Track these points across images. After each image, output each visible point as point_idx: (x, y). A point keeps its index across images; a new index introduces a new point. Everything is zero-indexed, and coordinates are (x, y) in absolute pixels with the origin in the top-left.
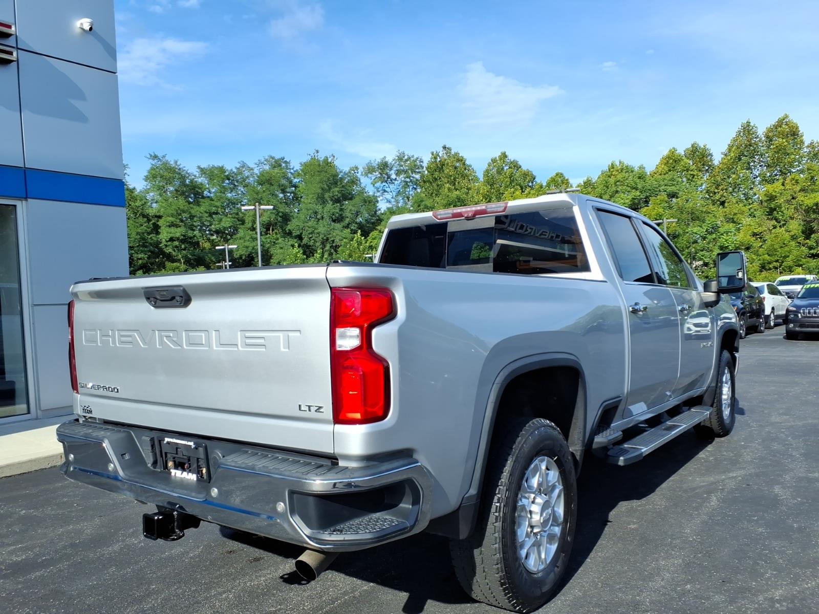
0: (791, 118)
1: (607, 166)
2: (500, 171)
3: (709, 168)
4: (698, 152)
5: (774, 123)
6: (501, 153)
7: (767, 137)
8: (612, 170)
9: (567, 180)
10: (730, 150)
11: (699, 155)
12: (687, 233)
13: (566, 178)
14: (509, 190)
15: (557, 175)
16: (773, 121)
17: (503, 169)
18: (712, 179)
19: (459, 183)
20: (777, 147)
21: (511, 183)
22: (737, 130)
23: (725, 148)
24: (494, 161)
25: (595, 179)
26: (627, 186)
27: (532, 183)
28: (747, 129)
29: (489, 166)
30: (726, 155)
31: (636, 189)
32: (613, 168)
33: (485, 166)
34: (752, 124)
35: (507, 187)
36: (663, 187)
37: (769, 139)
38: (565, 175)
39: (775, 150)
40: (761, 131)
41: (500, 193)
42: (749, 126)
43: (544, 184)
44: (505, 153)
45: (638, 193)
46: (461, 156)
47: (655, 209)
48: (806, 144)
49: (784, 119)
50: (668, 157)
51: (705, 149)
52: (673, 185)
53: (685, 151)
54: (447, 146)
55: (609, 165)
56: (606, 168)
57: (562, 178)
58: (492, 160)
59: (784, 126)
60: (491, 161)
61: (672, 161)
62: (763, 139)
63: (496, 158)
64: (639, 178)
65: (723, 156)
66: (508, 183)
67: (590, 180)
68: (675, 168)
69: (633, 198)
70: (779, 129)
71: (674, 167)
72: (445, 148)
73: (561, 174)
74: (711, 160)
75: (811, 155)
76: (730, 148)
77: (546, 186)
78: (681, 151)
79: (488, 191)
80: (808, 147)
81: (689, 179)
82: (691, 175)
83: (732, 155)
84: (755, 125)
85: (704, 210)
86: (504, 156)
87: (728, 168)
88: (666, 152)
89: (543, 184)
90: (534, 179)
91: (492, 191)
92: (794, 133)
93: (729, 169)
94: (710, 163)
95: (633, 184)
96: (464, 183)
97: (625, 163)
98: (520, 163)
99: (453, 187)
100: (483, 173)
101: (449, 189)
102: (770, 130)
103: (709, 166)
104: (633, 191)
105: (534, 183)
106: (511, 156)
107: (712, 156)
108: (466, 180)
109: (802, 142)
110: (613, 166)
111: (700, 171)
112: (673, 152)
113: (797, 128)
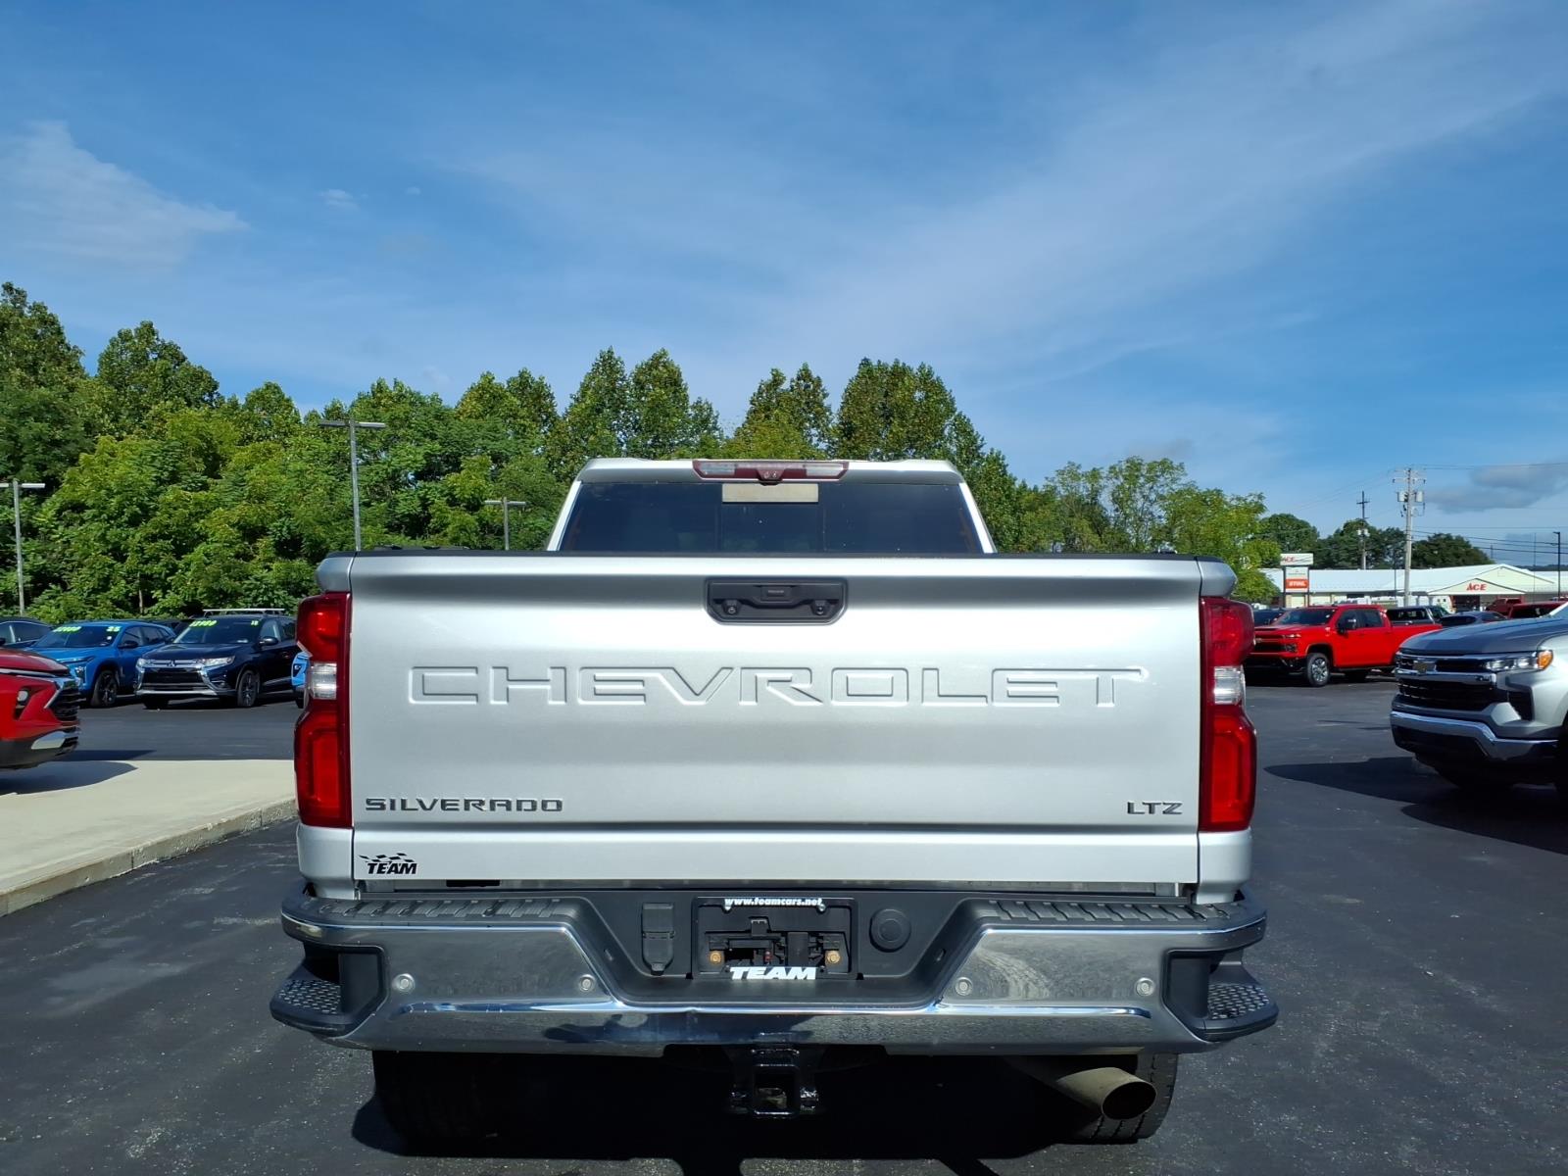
0: (671, 356)
1: (370, 386)
2: (140, 360)
3: (548, 418)
4: (530, 387)
5: (646, 361)
6: (142, 323)
7: (638, 382)
8: (379, 395)
9: (288, 400)
10: (584, 395)
11: (531, 393)
12: (526, 526)
13: (286, 397)
14: (162, 402)
15: (268, 386)
16: (645, 357)
17: (146, 358)
18: (556, 437)
19: (44, 370)
20: (653, 400)
21: (165, 389)
22: (593, 361)
23: (575, 389)
24: (124, 337)
25: (346, 404)
26: (415, 429)
27: (211, 395)
28: (608, 364)
29: (112, 345)
30: (577, 400)
31: (433, 437)
32: (381, 392)
33: (103, 346)
34: (616, 356)
35: (157, 395)
36: (480, 441)
37: (640, 384)
38: (283, 390)
39: (650, 405)
40: (629, 369)
41: (139, 407)
42: (610, 357)
43: (242, 402)
44: (151, 325)
45: (438, 446)
46: (51, 315)
47: (470, 478)
48: (691, 403)
49: (661, 357)
50: (481, 387)
51: (541, 385)
52: (496, 439)
53: (508, 382)
54: (15, 287)
55: (373, 385)
56: (367, 390)
57: (278, 395)
58: (120, 334)
59: (661, 368)
60: (117, 336)
61: (487, 395)
62: (632, 383)
63: (130, 332)
64: (437, 417)
65: (573, 401)
66: (159, 389)
67: (338, 408)
68: (495, 409)
69: (427, 453)
70: (655, 372)
71: (492, 408)
72: (11, 289)
73: (276, 388)
74: (552, 406)
75: (698, 421)
76: (585, 388)
77: (245, 407)
78: (501, 379)
79: (110, 399)
80: (693, 407)
81: (517, 433)
82: (522, 425)
83: (588, 402)
84: (620, 358)
85: (553, 489)
86: (148, 331)
87: (583, 423)
88: (477, 380)
89: (239, 402)
90: (215, 387)
91: (121, 399)
92: (674, 382)
93: (584, 425)
94: (550, 410)
95: (427, 428)
96: (58, 371)
97: (406, 386)
98: (184, 351)
99: (32, 379)
100: (98, 358)
101: (22, 380)
102: (641, 371)
103: (549, 415)
104: (427, 440)
105: (215, 396)
106: (165, 334)
107: (553, 398)
108: (63, 367)
109: (686, 397)
110: (380, 388)
111: (533, 421)
112: (488, 379)
113: (680, 375)
